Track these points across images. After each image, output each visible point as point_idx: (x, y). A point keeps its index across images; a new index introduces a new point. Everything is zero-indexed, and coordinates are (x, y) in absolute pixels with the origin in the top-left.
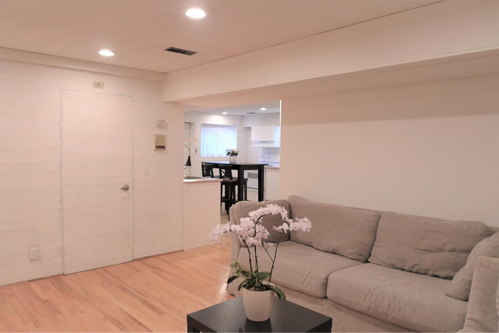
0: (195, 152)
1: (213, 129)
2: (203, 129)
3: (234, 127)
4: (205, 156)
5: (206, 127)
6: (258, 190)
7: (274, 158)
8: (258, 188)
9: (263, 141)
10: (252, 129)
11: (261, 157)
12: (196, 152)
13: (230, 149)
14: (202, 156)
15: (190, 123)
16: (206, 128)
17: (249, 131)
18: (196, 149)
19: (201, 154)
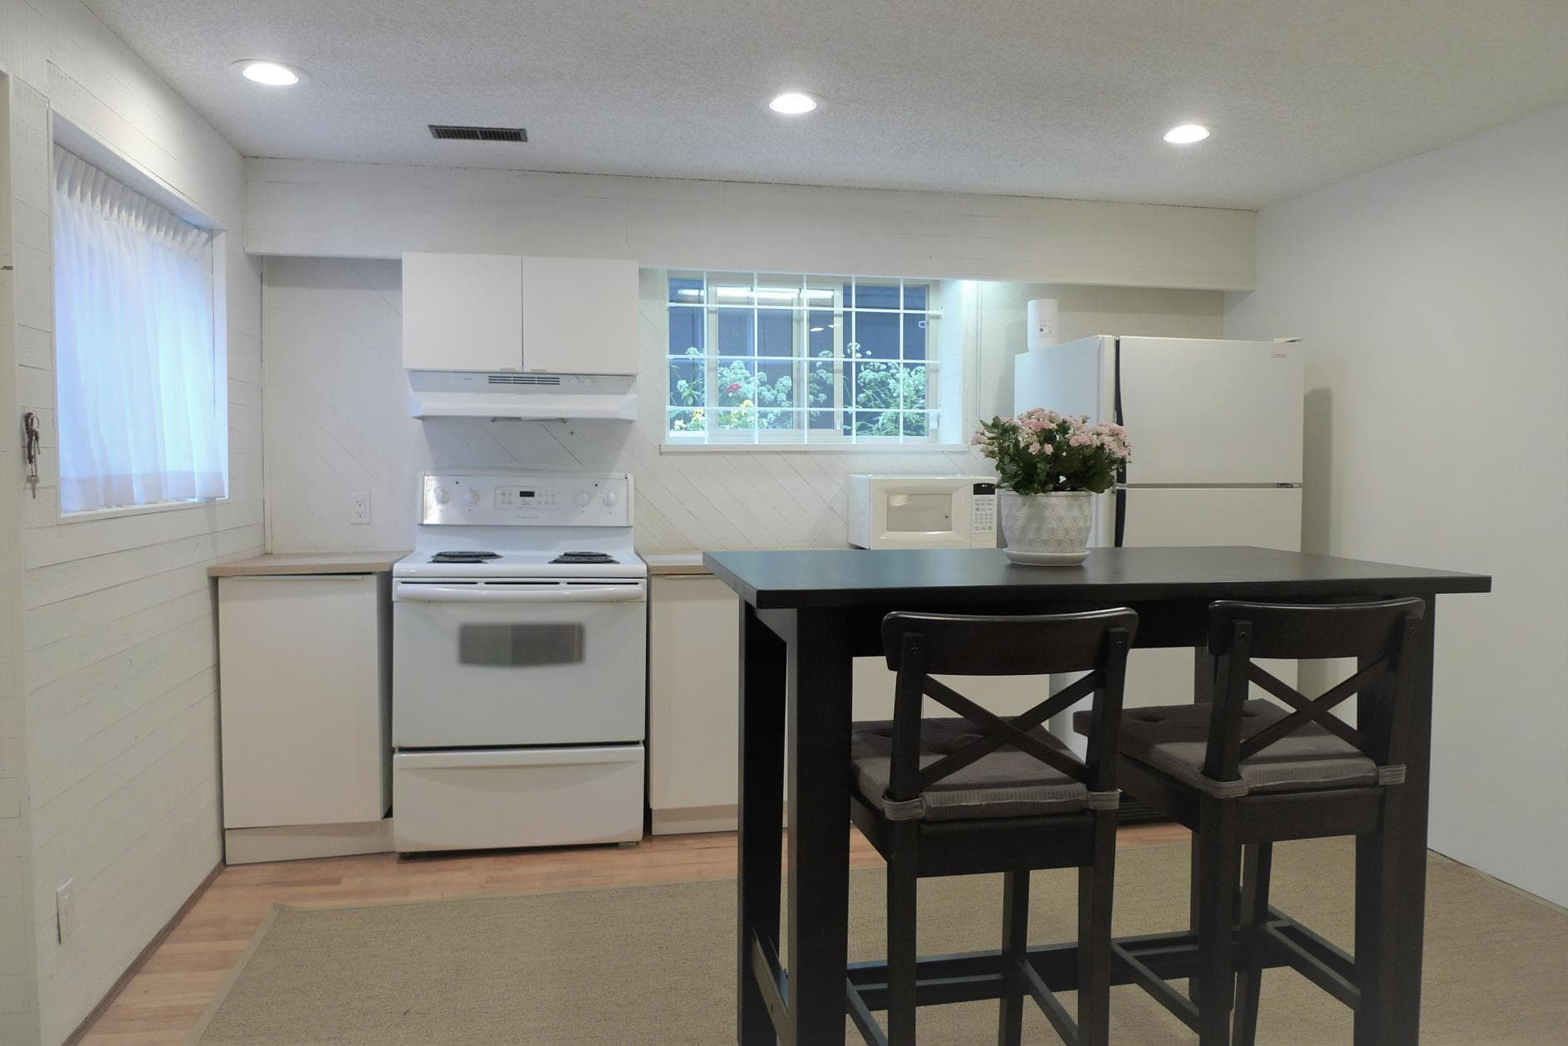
17: (264, 287)
18: (29, 415)
19: (57, 485)
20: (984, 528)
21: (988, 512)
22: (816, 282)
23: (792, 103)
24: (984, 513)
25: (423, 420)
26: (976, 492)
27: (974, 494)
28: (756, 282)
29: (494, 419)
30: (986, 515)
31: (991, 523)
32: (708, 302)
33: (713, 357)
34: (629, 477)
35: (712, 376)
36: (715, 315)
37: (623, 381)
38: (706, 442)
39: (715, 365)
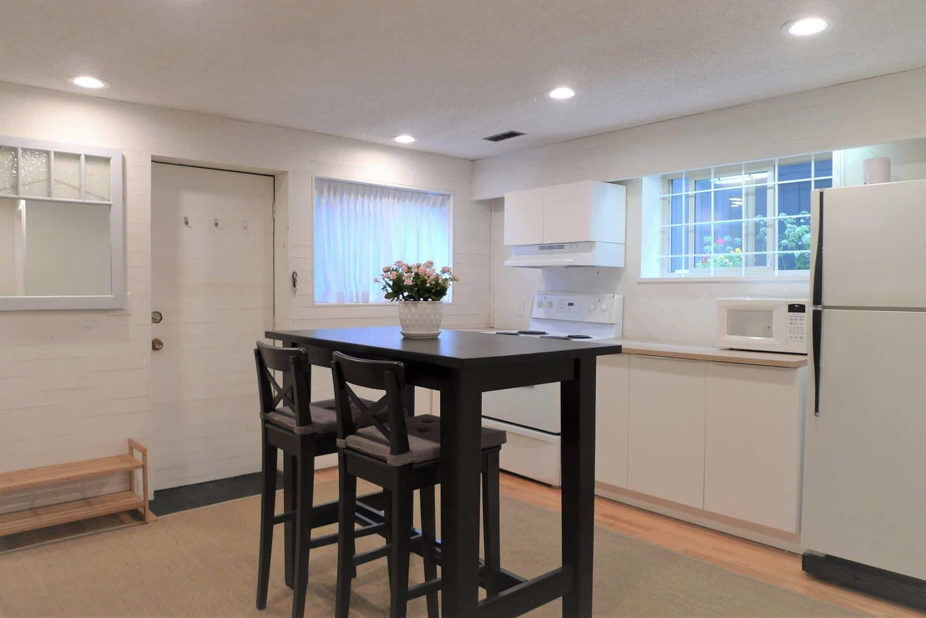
0: (291, 284)
1: (366, 203)
2: (324, 200)
3: (440, 198)
4: (333, 300)
5: (335, 194)
6: (559, 437)
7: (592, 307)
8: (559, 431)
9: (548, 241)
11: (540, 305)
12: (295, 286)
14: (318, 299)
15: (274, 176)
16: (338, 198)
17: (493, 213)
18: (294, 272)
19: (313, 294)
20: (796, 338)
21: (801, 326)
22: (751, 169)
23: (562, 93)
24: (797, 326)
25: (542, 268)
26: (790, 311)
27: (789, 312)
28: (712, 174)
29: (567, 267)
30: (798, 328)
31: (802, 334)
32: (687, 191)
33: (691, 224)
34: (616, 296)
35: (691, 236)
36: (694, 198)
37: (589, 245)
38: (683, 276)
39: (694, 229)
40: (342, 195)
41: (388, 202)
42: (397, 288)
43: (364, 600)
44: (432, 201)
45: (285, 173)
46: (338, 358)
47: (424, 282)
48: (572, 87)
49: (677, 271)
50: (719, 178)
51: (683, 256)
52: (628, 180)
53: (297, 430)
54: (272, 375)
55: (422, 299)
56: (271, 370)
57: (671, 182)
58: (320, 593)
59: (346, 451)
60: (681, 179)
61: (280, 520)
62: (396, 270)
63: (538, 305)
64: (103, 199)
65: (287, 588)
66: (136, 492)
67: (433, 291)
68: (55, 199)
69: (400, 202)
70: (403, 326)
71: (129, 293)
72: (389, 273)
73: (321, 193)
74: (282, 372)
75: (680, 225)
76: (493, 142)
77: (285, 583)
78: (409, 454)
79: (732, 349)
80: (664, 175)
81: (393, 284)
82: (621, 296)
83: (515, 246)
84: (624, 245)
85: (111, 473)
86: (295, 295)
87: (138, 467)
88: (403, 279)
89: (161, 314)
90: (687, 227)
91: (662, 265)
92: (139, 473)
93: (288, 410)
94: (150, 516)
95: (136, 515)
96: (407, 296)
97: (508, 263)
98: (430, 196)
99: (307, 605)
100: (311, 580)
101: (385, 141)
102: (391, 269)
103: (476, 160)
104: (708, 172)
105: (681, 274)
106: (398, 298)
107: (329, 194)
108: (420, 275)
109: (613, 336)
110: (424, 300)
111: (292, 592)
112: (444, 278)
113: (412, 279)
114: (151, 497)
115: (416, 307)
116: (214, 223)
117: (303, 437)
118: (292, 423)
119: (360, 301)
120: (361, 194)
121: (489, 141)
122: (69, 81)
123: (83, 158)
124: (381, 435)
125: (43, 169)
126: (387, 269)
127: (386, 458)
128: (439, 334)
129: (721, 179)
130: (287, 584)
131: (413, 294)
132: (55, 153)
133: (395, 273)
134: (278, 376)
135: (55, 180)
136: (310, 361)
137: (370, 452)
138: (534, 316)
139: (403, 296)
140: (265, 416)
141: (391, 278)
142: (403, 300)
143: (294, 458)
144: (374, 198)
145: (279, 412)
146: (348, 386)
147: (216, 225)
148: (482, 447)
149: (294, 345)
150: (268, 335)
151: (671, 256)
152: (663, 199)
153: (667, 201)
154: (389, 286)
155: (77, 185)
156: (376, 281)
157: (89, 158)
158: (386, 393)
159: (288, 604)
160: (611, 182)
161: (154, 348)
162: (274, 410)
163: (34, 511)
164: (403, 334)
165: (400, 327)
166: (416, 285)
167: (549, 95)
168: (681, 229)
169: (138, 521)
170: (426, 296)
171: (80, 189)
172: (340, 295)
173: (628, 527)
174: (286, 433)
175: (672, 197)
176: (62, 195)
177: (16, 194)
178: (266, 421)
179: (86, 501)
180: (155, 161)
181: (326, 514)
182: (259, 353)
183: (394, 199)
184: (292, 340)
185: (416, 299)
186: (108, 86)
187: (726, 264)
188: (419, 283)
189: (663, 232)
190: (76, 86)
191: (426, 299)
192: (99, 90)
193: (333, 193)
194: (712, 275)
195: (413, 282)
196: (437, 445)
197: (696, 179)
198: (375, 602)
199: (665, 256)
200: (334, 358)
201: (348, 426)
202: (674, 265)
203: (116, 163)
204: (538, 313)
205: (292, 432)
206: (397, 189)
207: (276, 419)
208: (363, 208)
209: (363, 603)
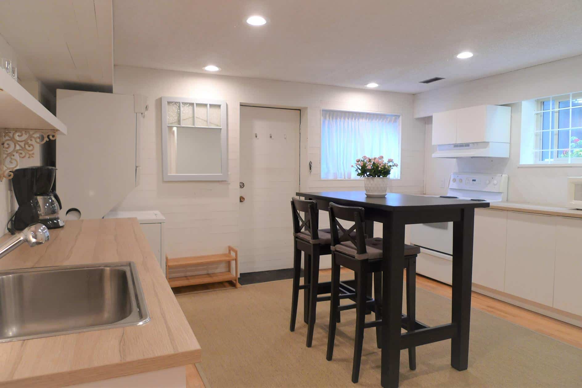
0: (309, 168)
1: (350, 123)
2: (326, 122)
3: (394, 118)
4: (331, 177)
5: (333, 118)
7: (488, 182)
9: (459, 142)
10: (433, 122)
11: (454, 180)
12: (311, 169)
13: (368, 156)
14: (323, 176)
15: (300, 110)
16: (334, 120)
17: (427, 126)
18: (310, 162)
19: (320, 173)
23: (465, 55)
25: (457, 158)
28: (571, 97)
29: (472, 157)
32: (553, 109)
33: (556, 130)
34: (503, 175)
35: (556, 138)
36: (558, 113)
37: (485, 144)
38: (549, 163)
39: (558, 133)
40: (337, 119)
41: (363, 122)
42: (364, 171)
43: (344, 333)
44: (388, 120)
45: (306, 108)
46: (332, 205)
47: (378, 167)
48: (471, 51)
49: (546, 160)
50: (576, 99)
51: (550, 150)
52: (513, 104)
53: (312, 241)
54: (299, 213)
55: (377, 176)
56: (298, 211)
57: (543, 103)
58: (322, 328)
59: (335, 252)
60: (550, 101)
61: (302, 287)
62: (363, 161)
63: (453, 180)
64: (218, 126)
65: (305, 324)
66: (231, 272)
67: (382, 172)
68: (197, 126)
69: (370, 120)
70: (366, 190)
71: (229, 173)
72: (359, 162)
73: (325, 118)
74: (304, 212)
75: (548, 130)
76: (425, 84)
77: (304, 321)
78: (367, 254)
79: (578, 209)
80: (538, 100)
81: (361, 168)
82: (507, 175)
83: (439, 145)
84: (509, 144)
85: (220, 262)
86: (311, 174)
87: (233, 260)
88: (367, 165)
89: (243, 184)
90: (552, 132)
91: (536, 157)
92: (233, 263)
93: (307, 232)
94: (238, 285)
95: (231, 284)
96: (369, 175)
97: (434, 155)
98: (388, 116)
99: (314, 332)
100: (317, 321)
101: (361, 87)
102: (361, 160)
103: (416, 94)
104: (568, 96)
105: (548, 162)
106: (364, 176)
107: (330, 118)
108: (375, 163)
109: (500, 200)
110: (378, 177)
111: (307, 325)
112: (389, 165)
113: (371, 166)
114: (239, 276)
115: (373, 181)
116: (270, 136)
117: (314, 245)
118: (309, 238)
119: (346, 177)
120: (347, 118)
121: (423, 84)
122: (203, 68)
123: (208, 106)
124: (353, 246)
125: (191, 112)
126: (358, 161)
127: (354, 255)
128: (386, 195)
129: (577, 100)
130: (305, 321)
131: (372, 174)
132: (196, 104)
133: (362, 162)
134: (302, 214)
135: (197, 117)
136: (318, 208)
137: (347, 253)
138: (450, 187)
139: (366, 174)
140: (296, 235)
141: (361, 165)
142: (367, 177)
143: (310, 256)
144: (354, 120)
145: (302, 233)
146: (337, 220)
147: (271, 137)
148: (405, 255)
149: (310, 199)
150: (298, 194)
151: (542, 150)
152: (537, 114)
153: (539, 116)
154: (359, 169)
155: (206, 120)
156: (352, 166)
157: (211, 106)
158: (355, 223)
159: (305, 331)
160: (501, 105)
161: (241, 201)
162: (300, 232)
163: (186, 277)
164: (366, 195)
165: (365, 191)
166: (373, 169)
167: (457, 57)
168: (549, 133)
169: (232, 287)
170: (379, 174)
171: (207, 121)
172: (335, 174)
173: (503, 314)
174: (306, 243)
175: (543, 113)
176: (199, 124)
177: (180, 125)
178: (296, 238)
179: (209, 275)
180: (242, 105)
181: (325, 288)
182: (293, 203)
183: (366, 119)
184: (309, 197)
185: (374, 176)
186: (221, 69)
187: (580, 155)
188: (375, 168)
189: (536, 135)
190: (206, 71)
191: (379, 176)
192: (217, 71)
193: (332, 118)
194: (569, 162)
195: (372, 167)
196: (381, 251)
197: (560, 101)
198: (349, 335)
199: (537, 150)
200: (330, 205)
201: (337, 240)
202: (543, 156)
203: (223, 107)
204: (453, 185)
205: (309, 243)
206: (368, 114)
207: (301, 236)
208: (348, 125)
209: (342, 334)
